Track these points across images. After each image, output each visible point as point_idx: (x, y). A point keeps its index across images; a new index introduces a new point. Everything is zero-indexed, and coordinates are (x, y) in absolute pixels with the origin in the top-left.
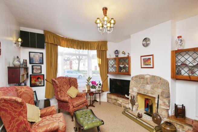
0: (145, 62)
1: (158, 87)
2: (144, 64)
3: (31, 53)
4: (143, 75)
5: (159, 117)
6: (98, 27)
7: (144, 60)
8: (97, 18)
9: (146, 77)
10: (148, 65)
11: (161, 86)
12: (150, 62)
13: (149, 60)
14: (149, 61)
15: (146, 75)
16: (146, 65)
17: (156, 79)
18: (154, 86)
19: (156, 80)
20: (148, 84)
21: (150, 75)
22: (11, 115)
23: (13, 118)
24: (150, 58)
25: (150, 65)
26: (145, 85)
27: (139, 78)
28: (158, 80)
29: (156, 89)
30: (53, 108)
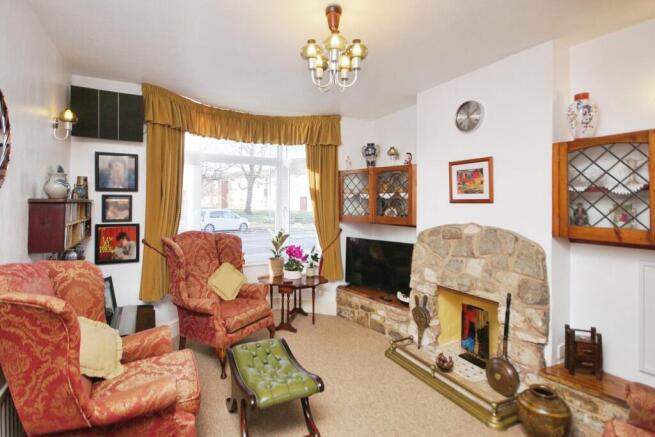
0: (464, 183)
1: (506, 268)
2: (459, 188)
3: (100, 157)
4: (457, 227)
5: (509, 371)
6: (310, 69)
7: (460, 174)
8: (309, 42)
9: (466, 232)
10: (473, 192)
11: (516, 262)
12: (482, 183)
13: (478, 176)
14: (478, 181)
15: (467, 225)
16: (467, 192)
17: (502, 240)
18: (492, 263)
19: (499, 241)
20: (473, 255)
21: (478, 226)
22: (30, 354)
23: (37, 363)
24: (481, 170)
25: (481, 192)
26: (464, 260)
27: (444, 237)
28: (506, 243)
29: (500, 275)
30: (163, 333)
